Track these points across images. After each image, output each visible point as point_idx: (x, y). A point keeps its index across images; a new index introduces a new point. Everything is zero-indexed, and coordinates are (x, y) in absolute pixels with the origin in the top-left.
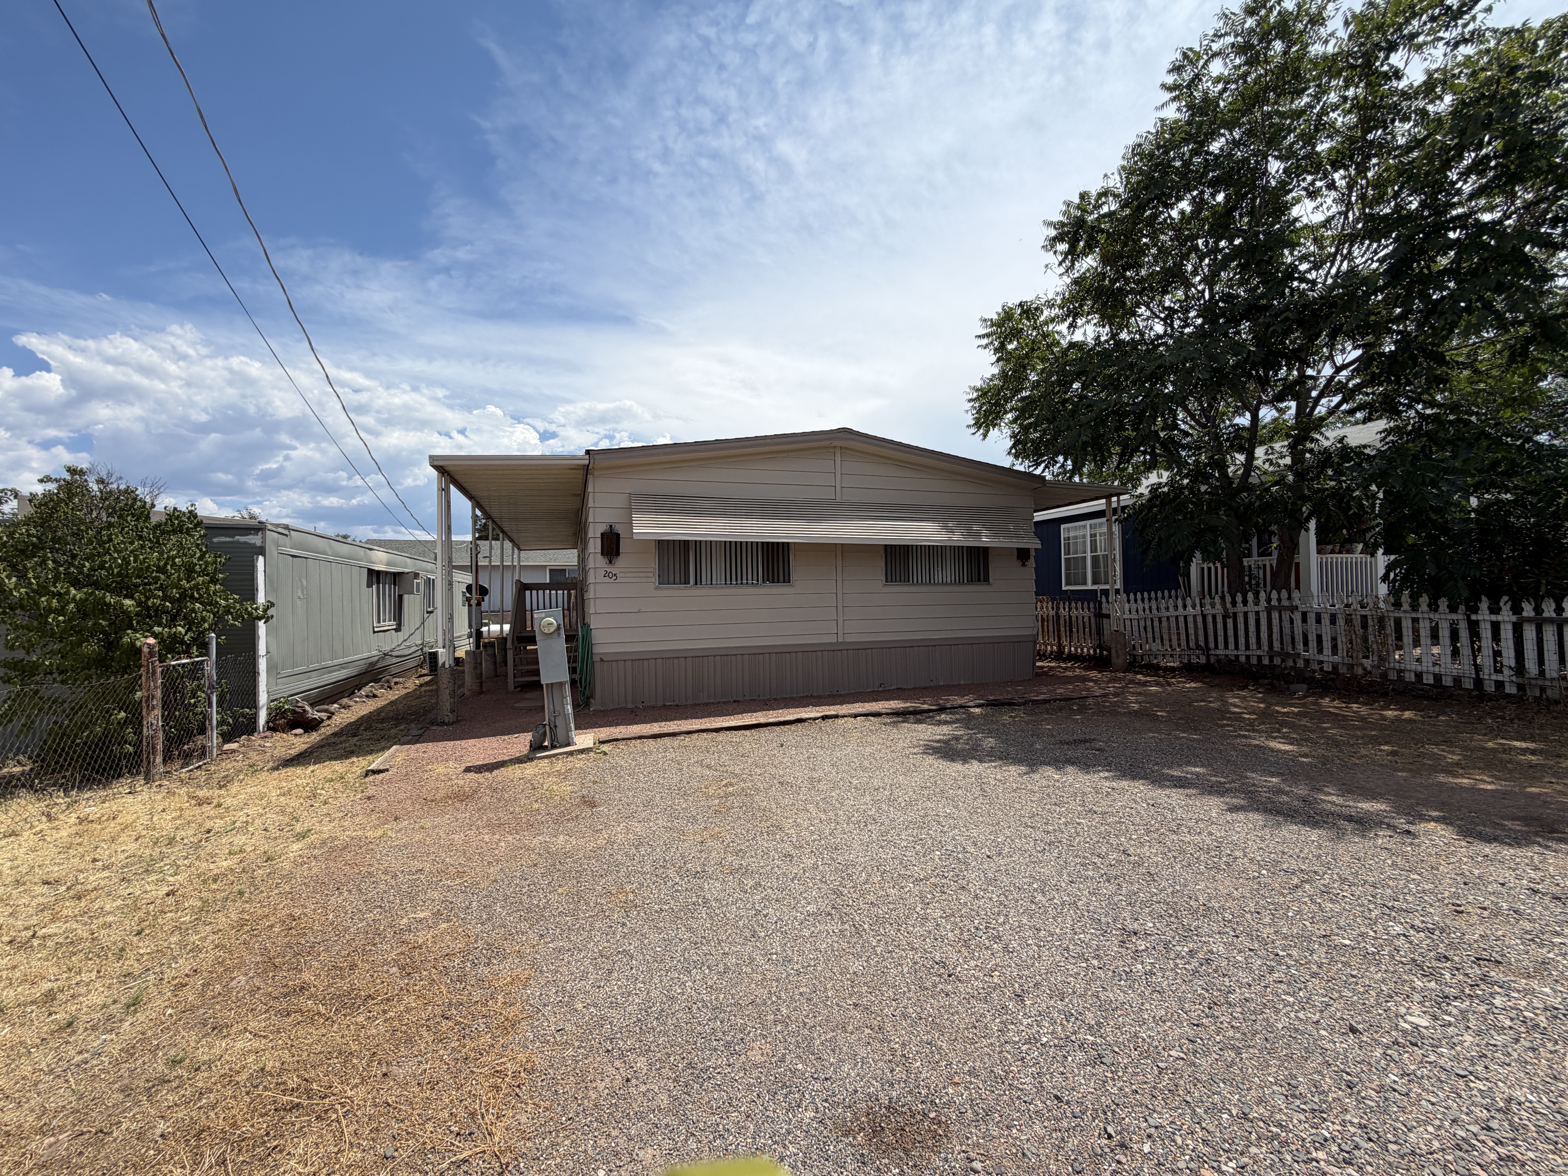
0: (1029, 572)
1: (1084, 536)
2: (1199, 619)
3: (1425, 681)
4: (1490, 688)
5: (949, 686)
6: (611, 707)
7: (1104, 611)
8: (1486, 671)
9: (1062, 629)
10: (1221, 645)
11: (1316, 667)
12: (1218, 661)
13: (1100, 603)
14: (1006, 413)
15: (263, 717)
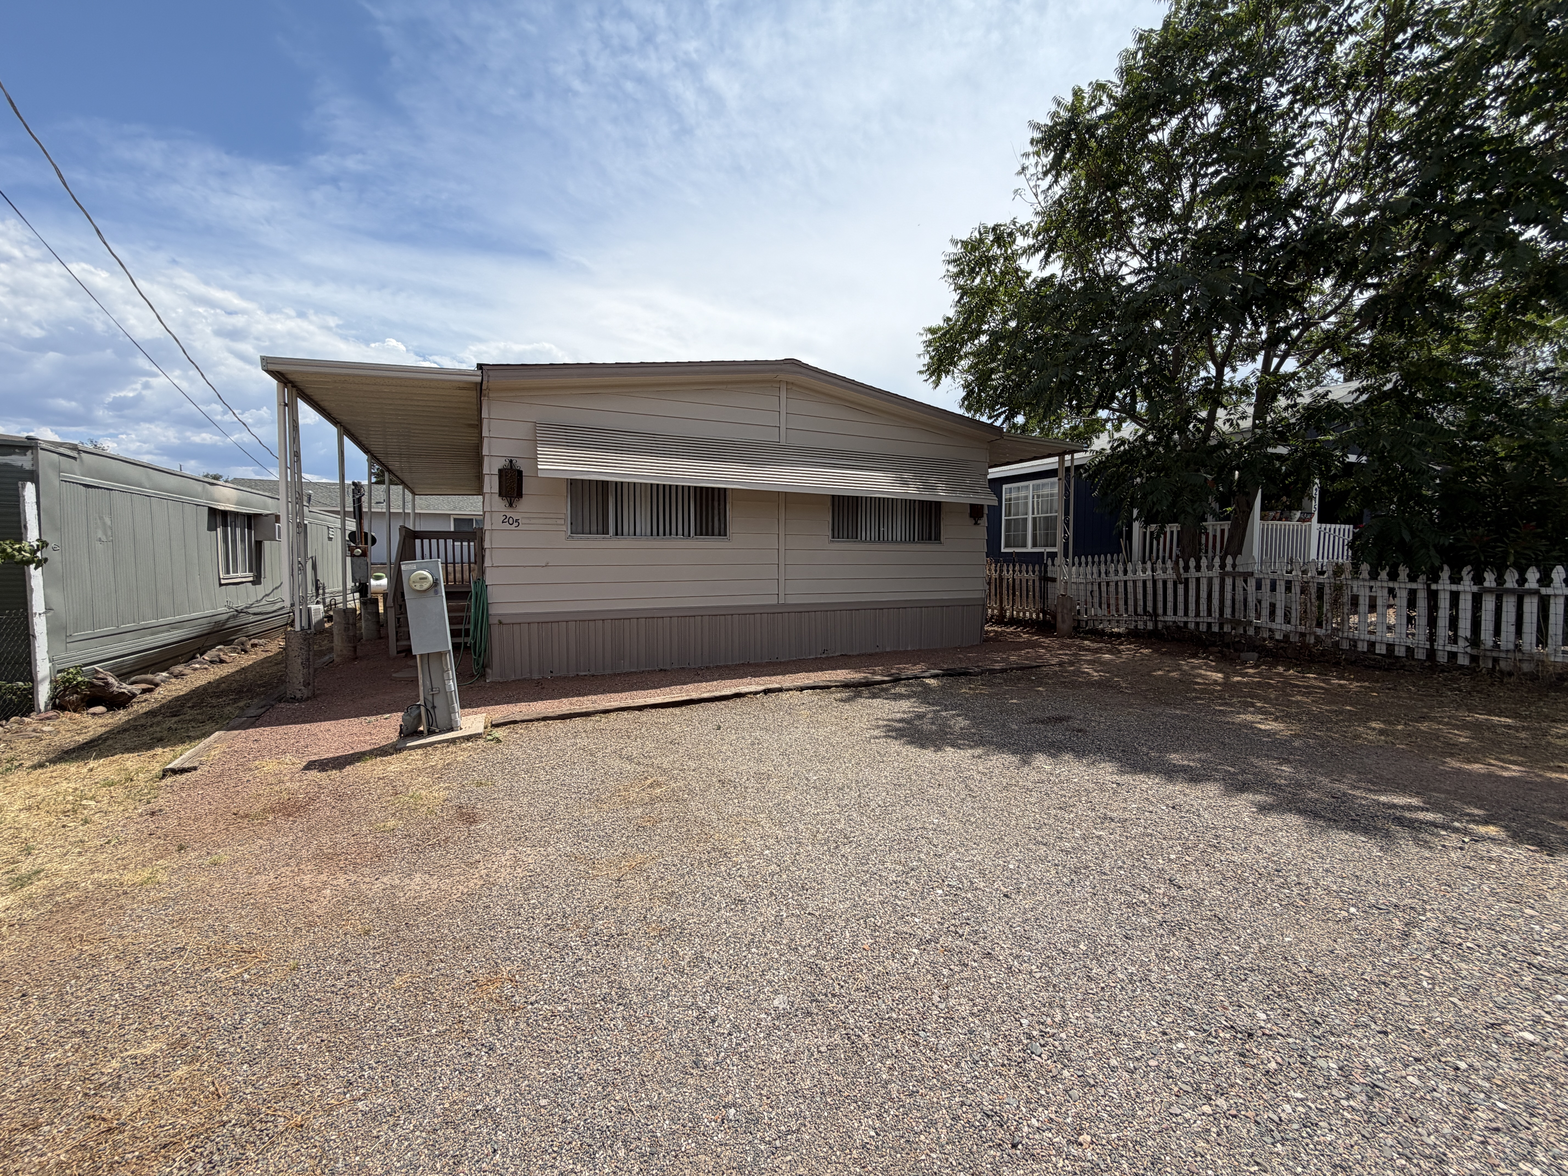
0: (981, 531)
1: (1026, 497)
2: (1149, 585)
3: (1377, 651)
4: (1442, 658)
5: (895, 652)
6: (513, 678)
7: (1049, 575)
8: (1441, 642)
9: (1005, 592)
10: (1170, 611)
11: (1266, 635)
12: (1167, 628)
13: (1046, 566)
14: (961, 358)
15: (43, 693)
